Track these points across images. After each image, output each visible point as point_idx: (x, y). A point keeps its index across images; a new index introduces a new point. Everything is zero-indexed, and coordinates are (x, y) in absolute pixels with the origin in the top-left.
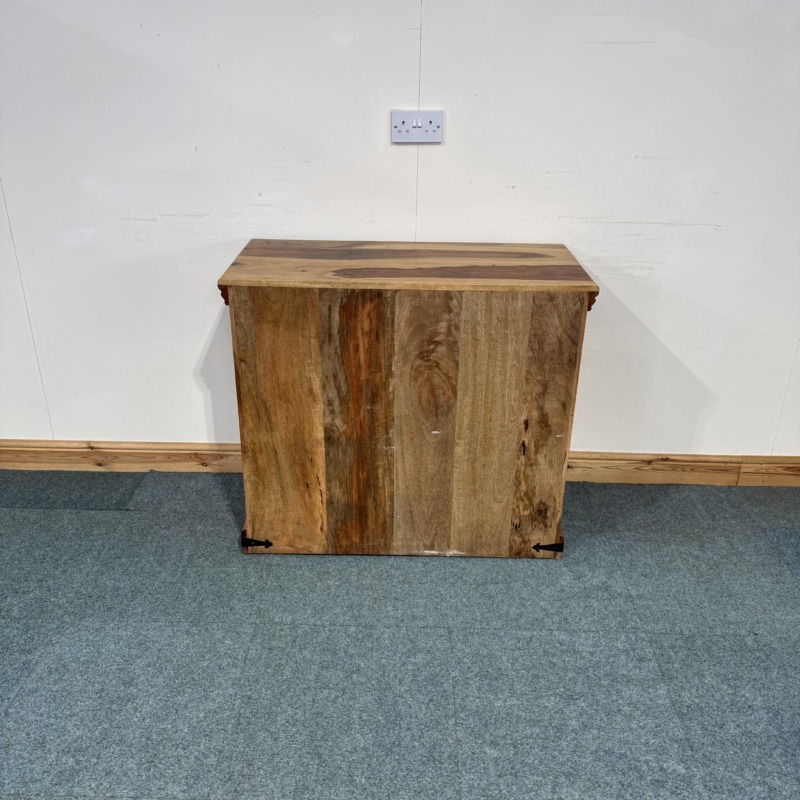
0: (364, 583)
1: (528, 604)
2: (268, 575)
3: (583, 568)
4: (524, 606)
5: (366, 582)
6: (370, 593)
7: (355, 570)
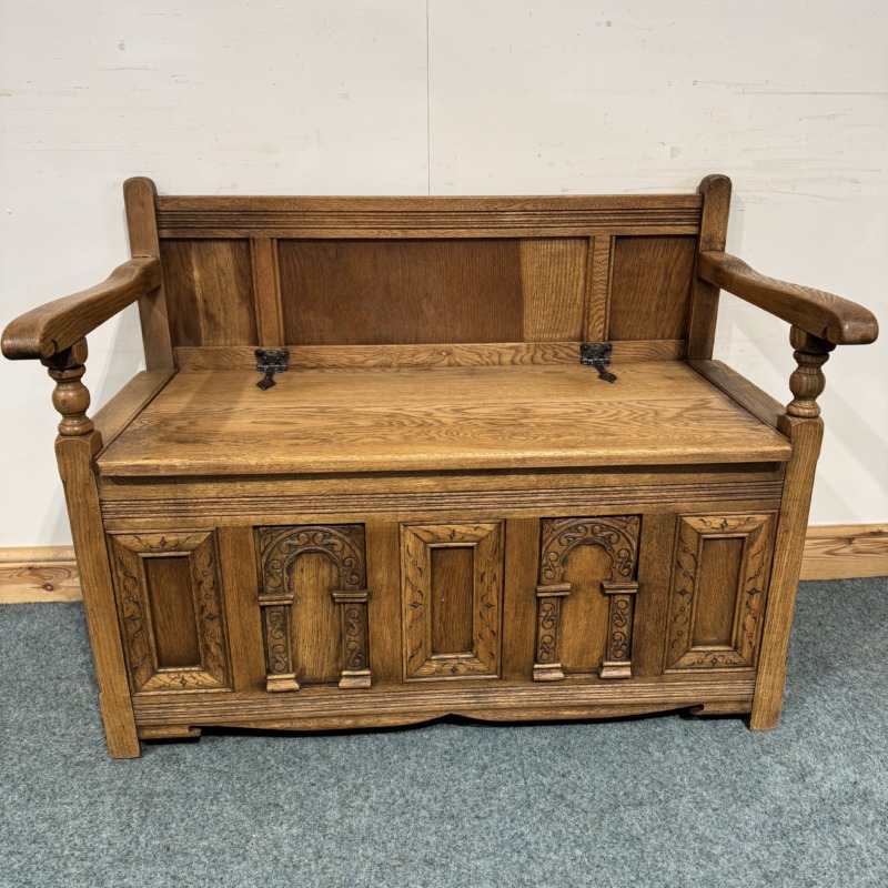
0: (354, 824)
1: (718, 850)
2: (144, 819)
3: (800, 753)
4: (709, 856)
5: (361, 821)
6: (370, 852)
7: (333, 794)
